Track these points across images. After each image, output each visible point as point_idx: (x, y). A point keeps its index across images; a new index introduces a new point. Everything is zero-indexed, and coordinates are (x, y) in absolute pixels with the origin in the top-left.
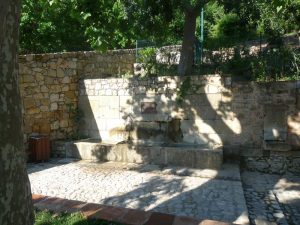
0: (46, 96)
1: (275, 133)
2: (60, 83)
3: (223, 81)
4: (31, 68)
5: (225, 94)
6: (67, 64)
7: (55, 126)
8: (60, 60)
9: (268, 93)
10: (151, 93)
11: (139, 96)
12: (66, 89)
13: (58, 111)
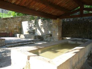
0: (13, 25)
1: (50, 32)
2: (17, 23)
3: (41, 20)
4: (10, 20)
5: (42, 23)
6: (18, 19)
7: (15, 31)
8: (17, 18)
9: (49, 23)
10: (31, 24)
11: (29, 25)
12: (18, 24)
13: (16, 28)
